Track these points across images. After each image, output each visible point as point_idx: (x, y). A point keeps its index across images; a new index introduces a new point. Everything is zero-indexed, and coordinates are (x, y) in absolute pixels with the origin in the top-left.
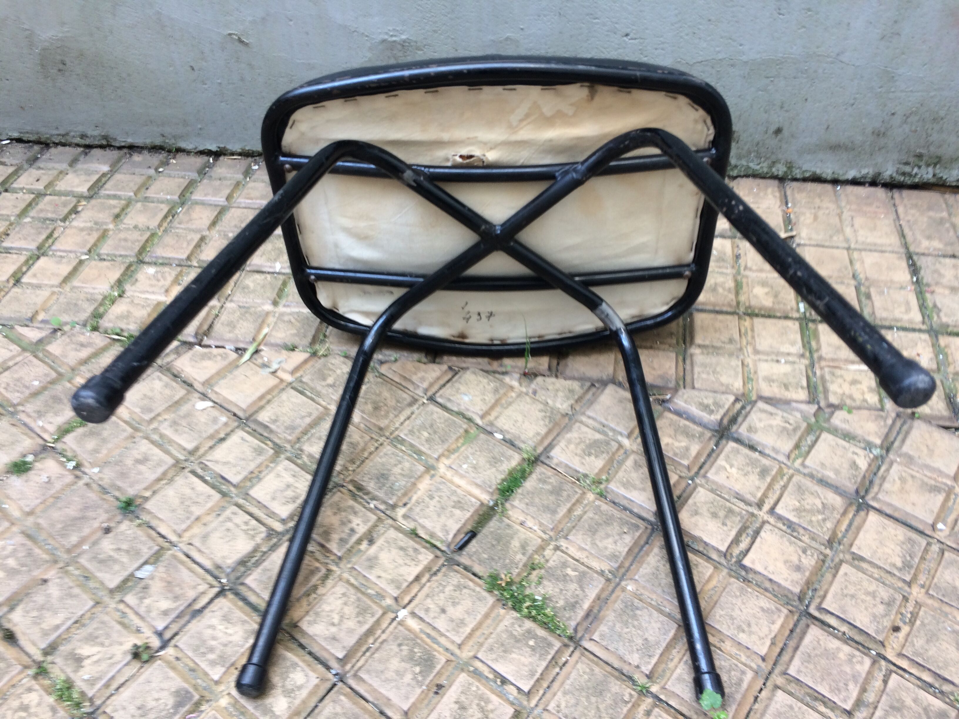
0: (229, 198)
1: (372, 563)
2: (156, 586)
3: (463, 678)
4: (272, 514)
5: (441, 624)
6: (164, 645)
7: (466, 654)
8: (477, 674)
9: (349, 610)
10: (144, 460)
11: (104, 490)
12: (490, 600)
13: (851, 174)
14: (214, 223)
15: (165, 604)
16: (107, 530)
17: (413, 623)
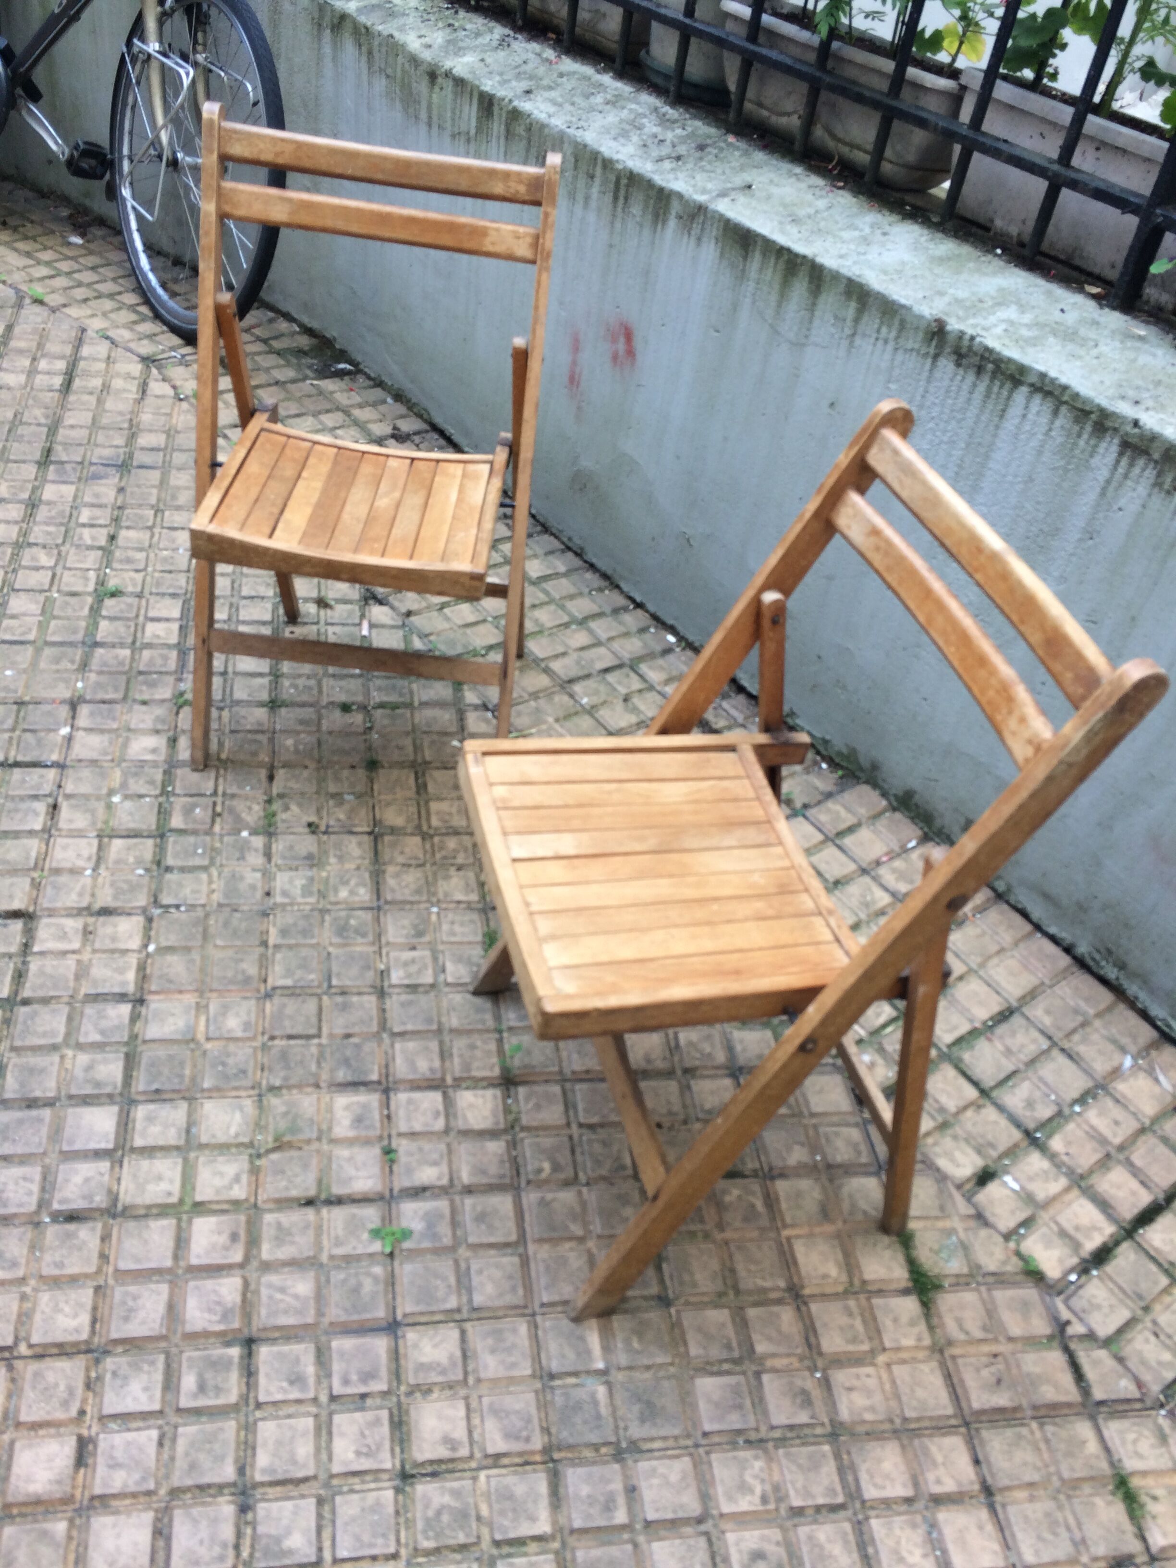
0: (611, 639)
1: (447, 877)
2: (347, 807)
3: (427, 953)
4: (428, 820)
5: (445, 927)
6: (325, 833)
7: (441, 947)
8: (435, 959)
9: (413, 887)
10: (400, 748)
11: (370, 749)
12: (479, 938)
13: (1052, 930)
14: (582, 649)
15: (342, 816)
16: (353, 767)
17: (434, 918)
